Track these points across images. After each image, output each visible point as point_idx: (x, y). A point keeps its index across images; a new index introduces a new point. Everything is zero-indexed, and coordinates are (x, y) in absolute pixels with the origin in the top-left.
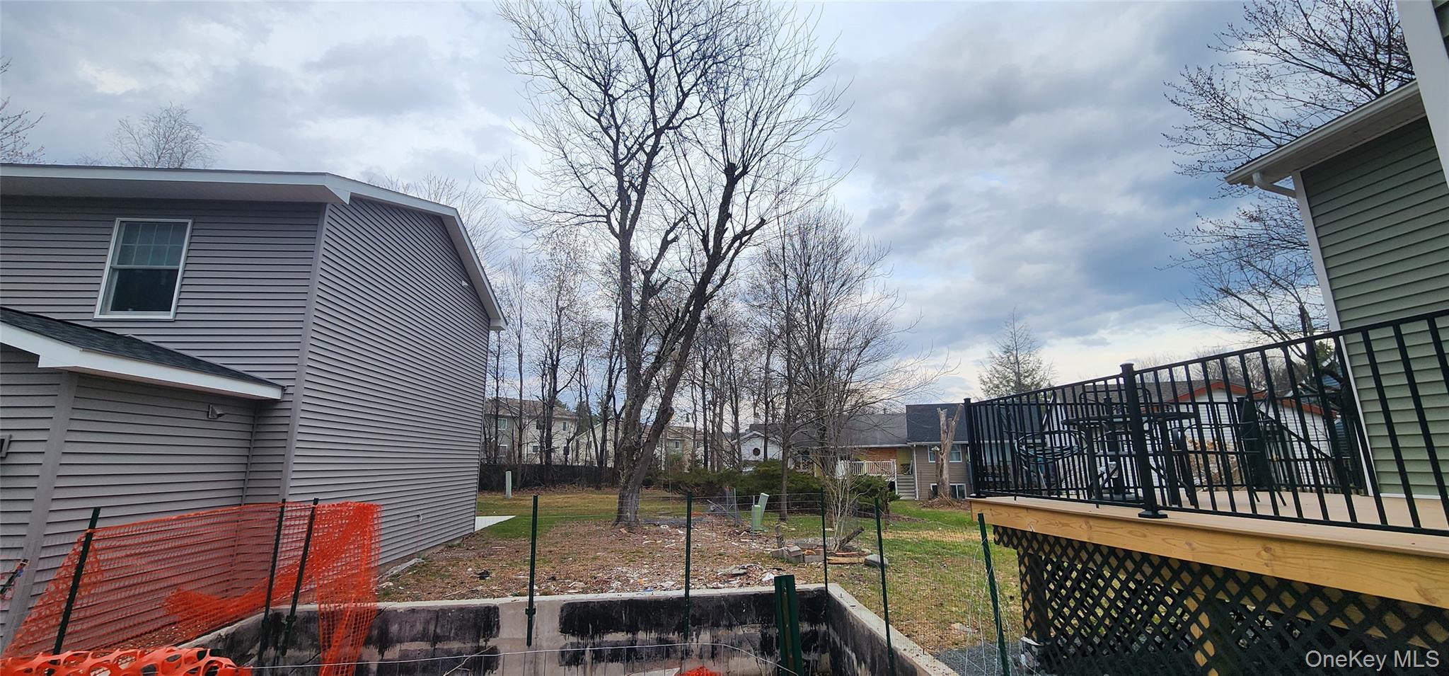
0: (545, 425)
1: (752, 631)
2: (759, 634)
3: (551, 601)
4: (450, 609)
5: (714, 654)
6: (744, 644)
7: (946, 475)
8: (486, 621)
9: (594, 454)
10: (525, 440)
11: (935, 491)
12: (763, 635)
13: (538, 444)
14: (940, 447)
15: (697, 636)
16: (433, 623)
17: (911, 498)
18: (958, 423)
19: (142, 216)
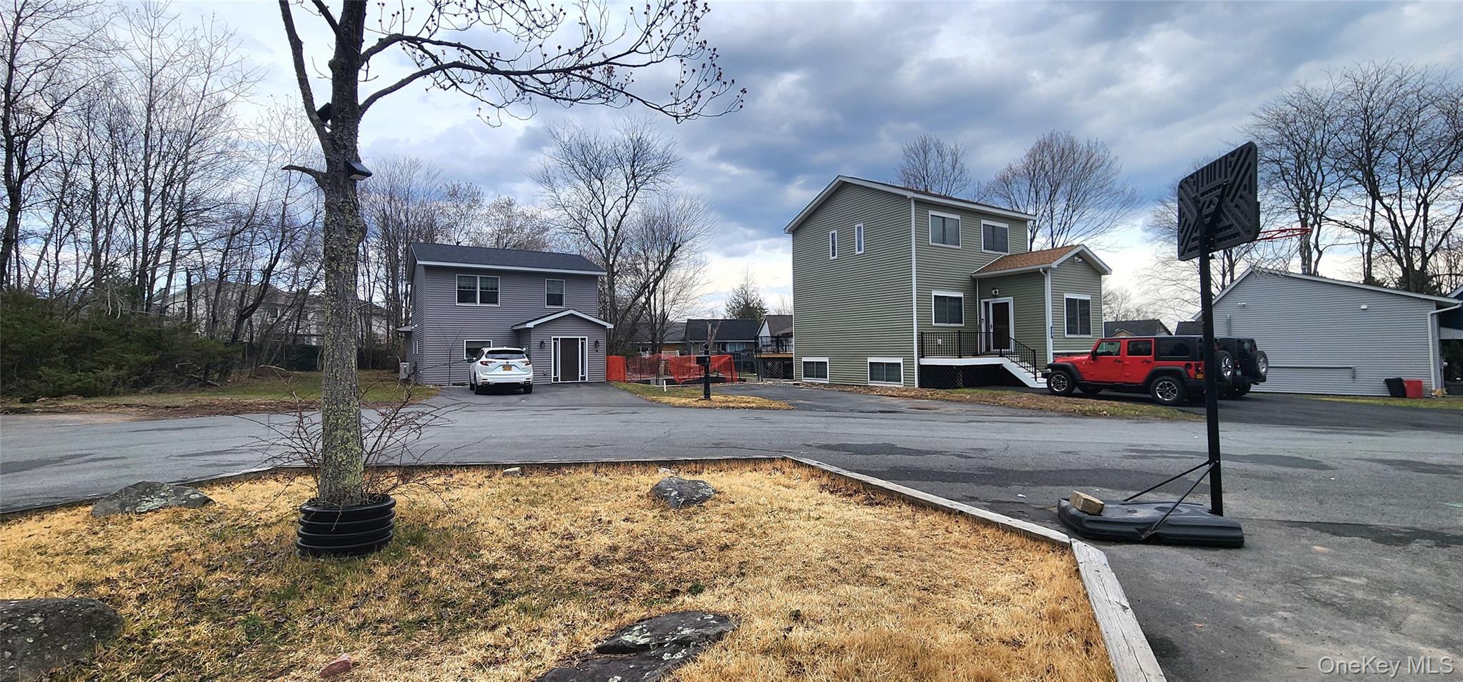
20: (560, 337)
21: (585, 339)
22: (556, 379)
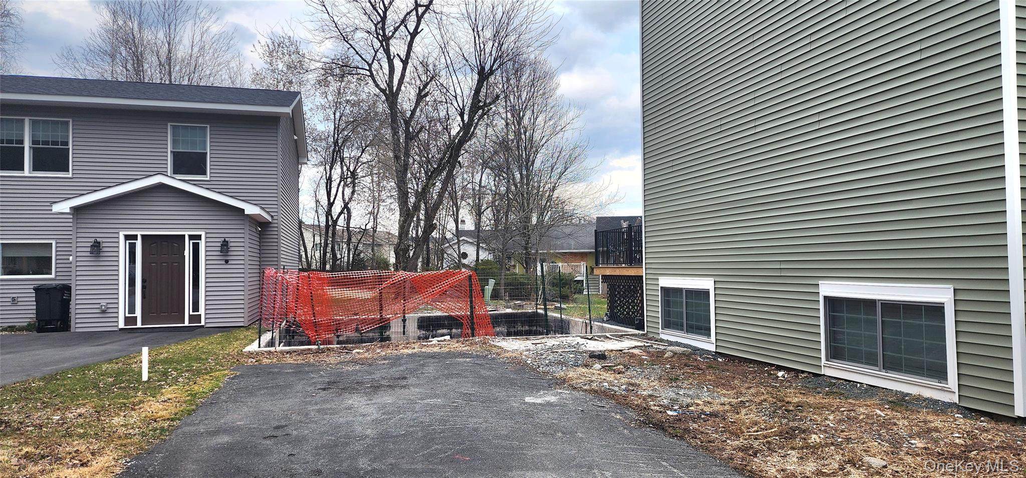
17: (596, 293)
19: (182, 122)
20: (139, 233)
21: (199, 237)
22: (130, 320)
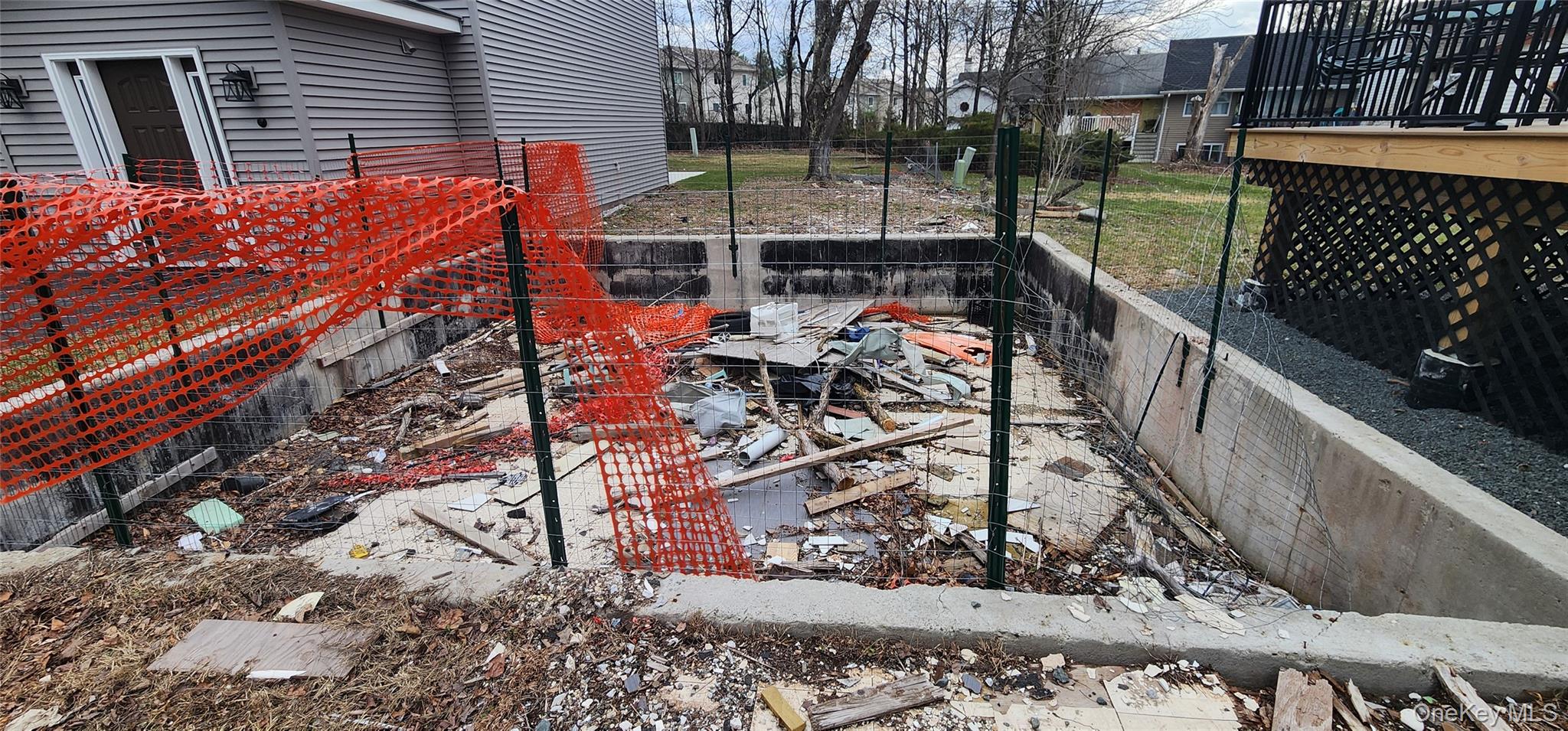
0: (724, 76)
1: (947, 273)
2: (954, 277)
3: (751, 240)
4: (662, 243)
5: (907, 292)
6: (937, 285)
7: (1201, 132)
8: (696, 253)
9: (778, 111)
10: (704, 96)
11: (1181, 154)
12: (958, 277)
13: (718, 101)
14: (1203, 95)
15: (892, 275)
16: (649, 253)
17: (1149, 159)
18: (1239, 64)
20: (77, 57)
